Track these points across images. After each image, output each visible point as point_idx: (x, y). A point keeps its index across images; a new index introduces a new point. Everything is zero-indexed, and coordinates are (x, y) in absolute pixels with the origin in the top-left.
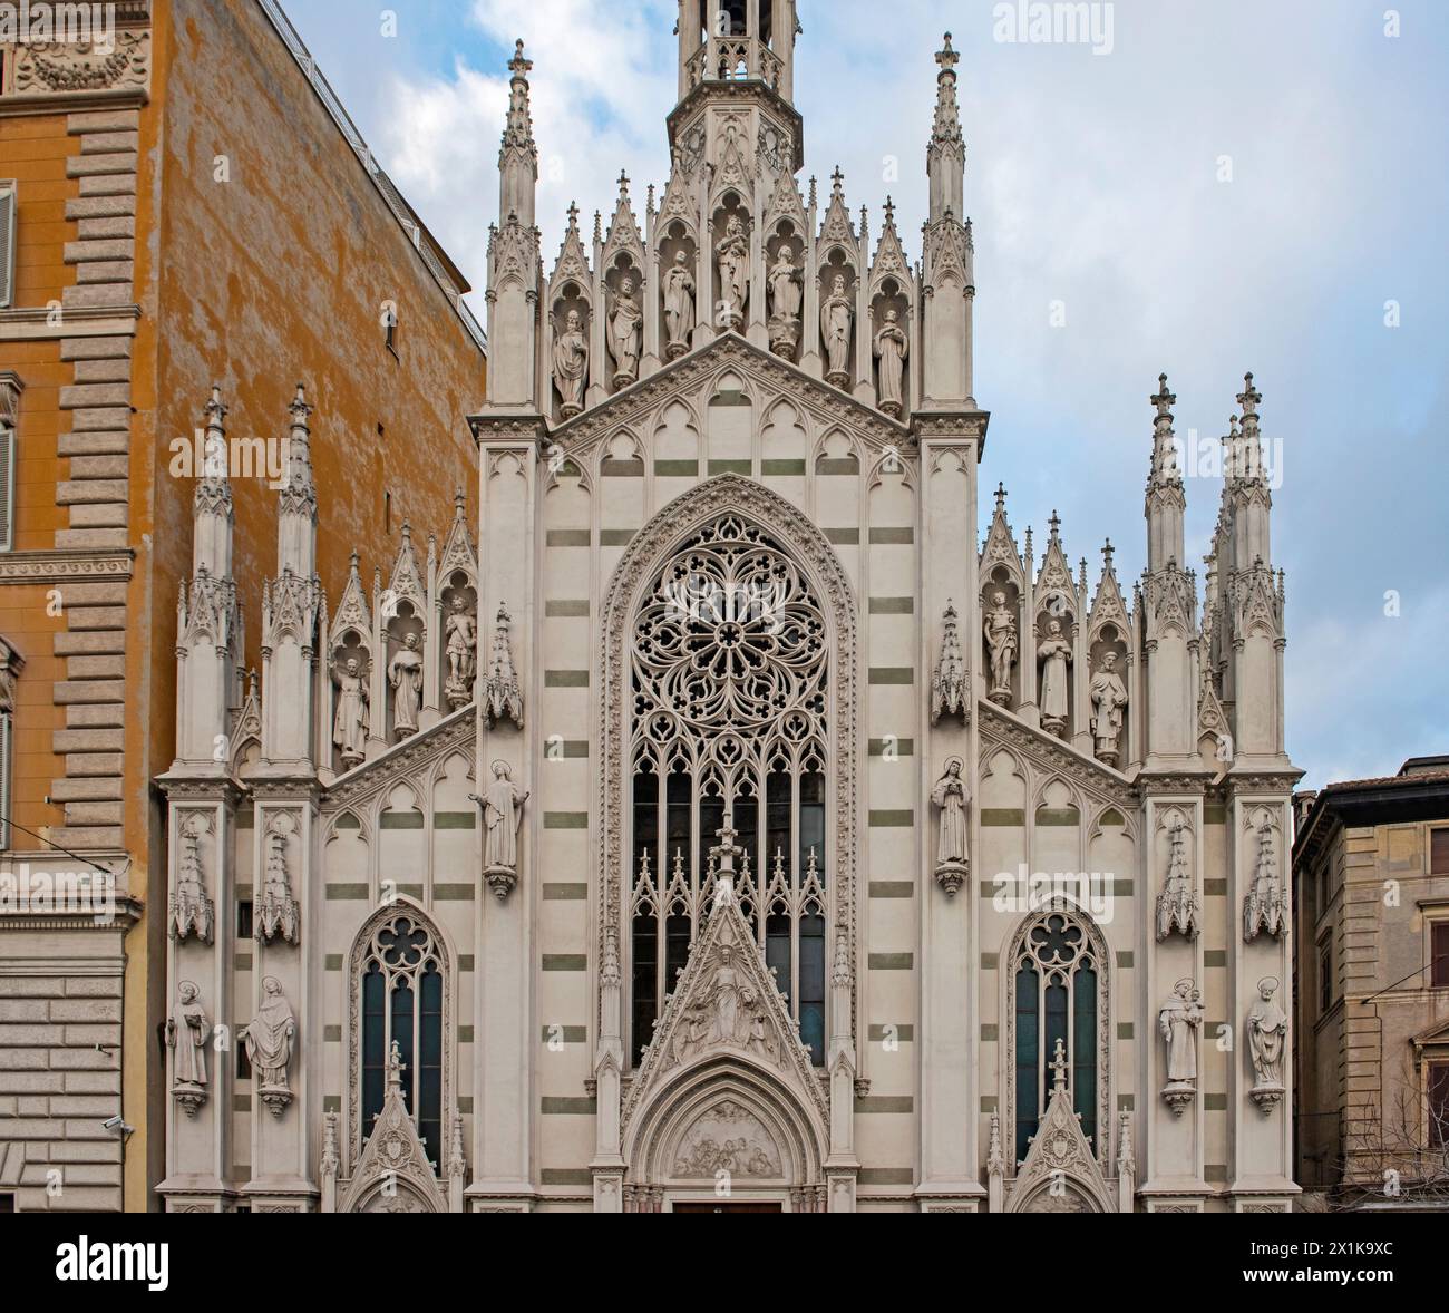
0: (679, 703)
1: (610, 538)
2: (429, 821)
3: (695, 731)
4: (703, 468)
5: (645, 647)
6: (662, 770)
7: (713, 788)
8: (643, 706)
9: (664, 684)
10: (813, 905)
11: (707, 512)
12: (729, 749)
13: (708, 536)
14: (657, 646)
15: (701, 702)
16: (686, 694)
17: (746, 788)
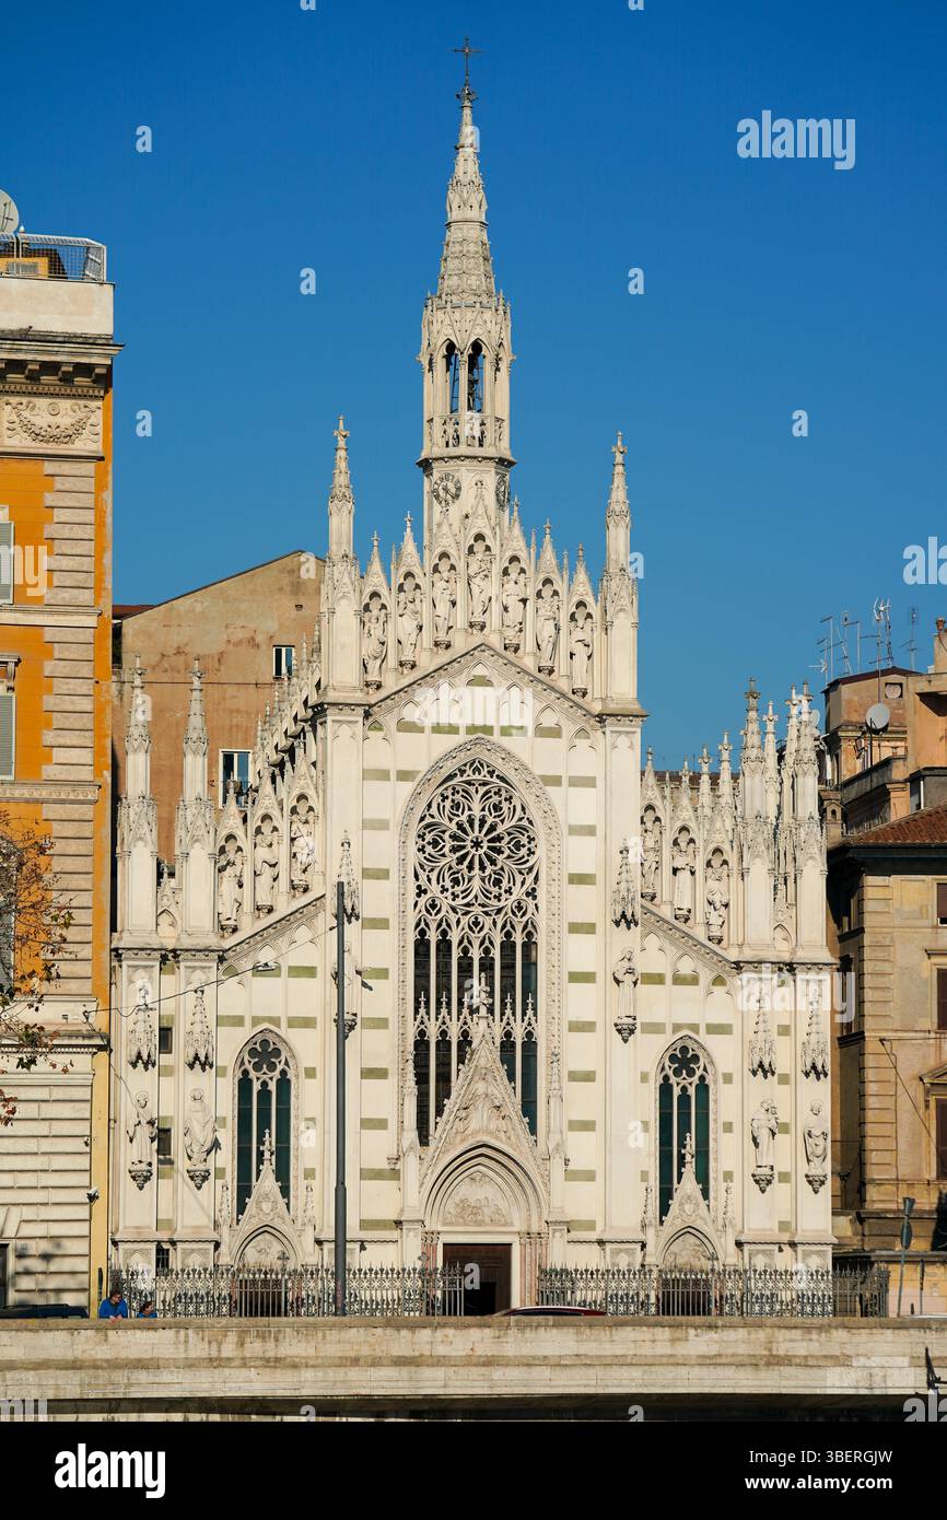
0: (444, 890)
1: (404, 776)
2: (284, 971)
3: (454, 910)
4: (462, 731)
5: (422, 850)
6: (433, 937)
7: (465, 951)
8: (421, 891)
9: (434, 876)
10: (529, 1034)
11: (463, 757)
12: (476, 923)
13: (462, 772)
14: (429, 849)
15: (458, 889)
16: (448, 884)
17: (487, 951)
